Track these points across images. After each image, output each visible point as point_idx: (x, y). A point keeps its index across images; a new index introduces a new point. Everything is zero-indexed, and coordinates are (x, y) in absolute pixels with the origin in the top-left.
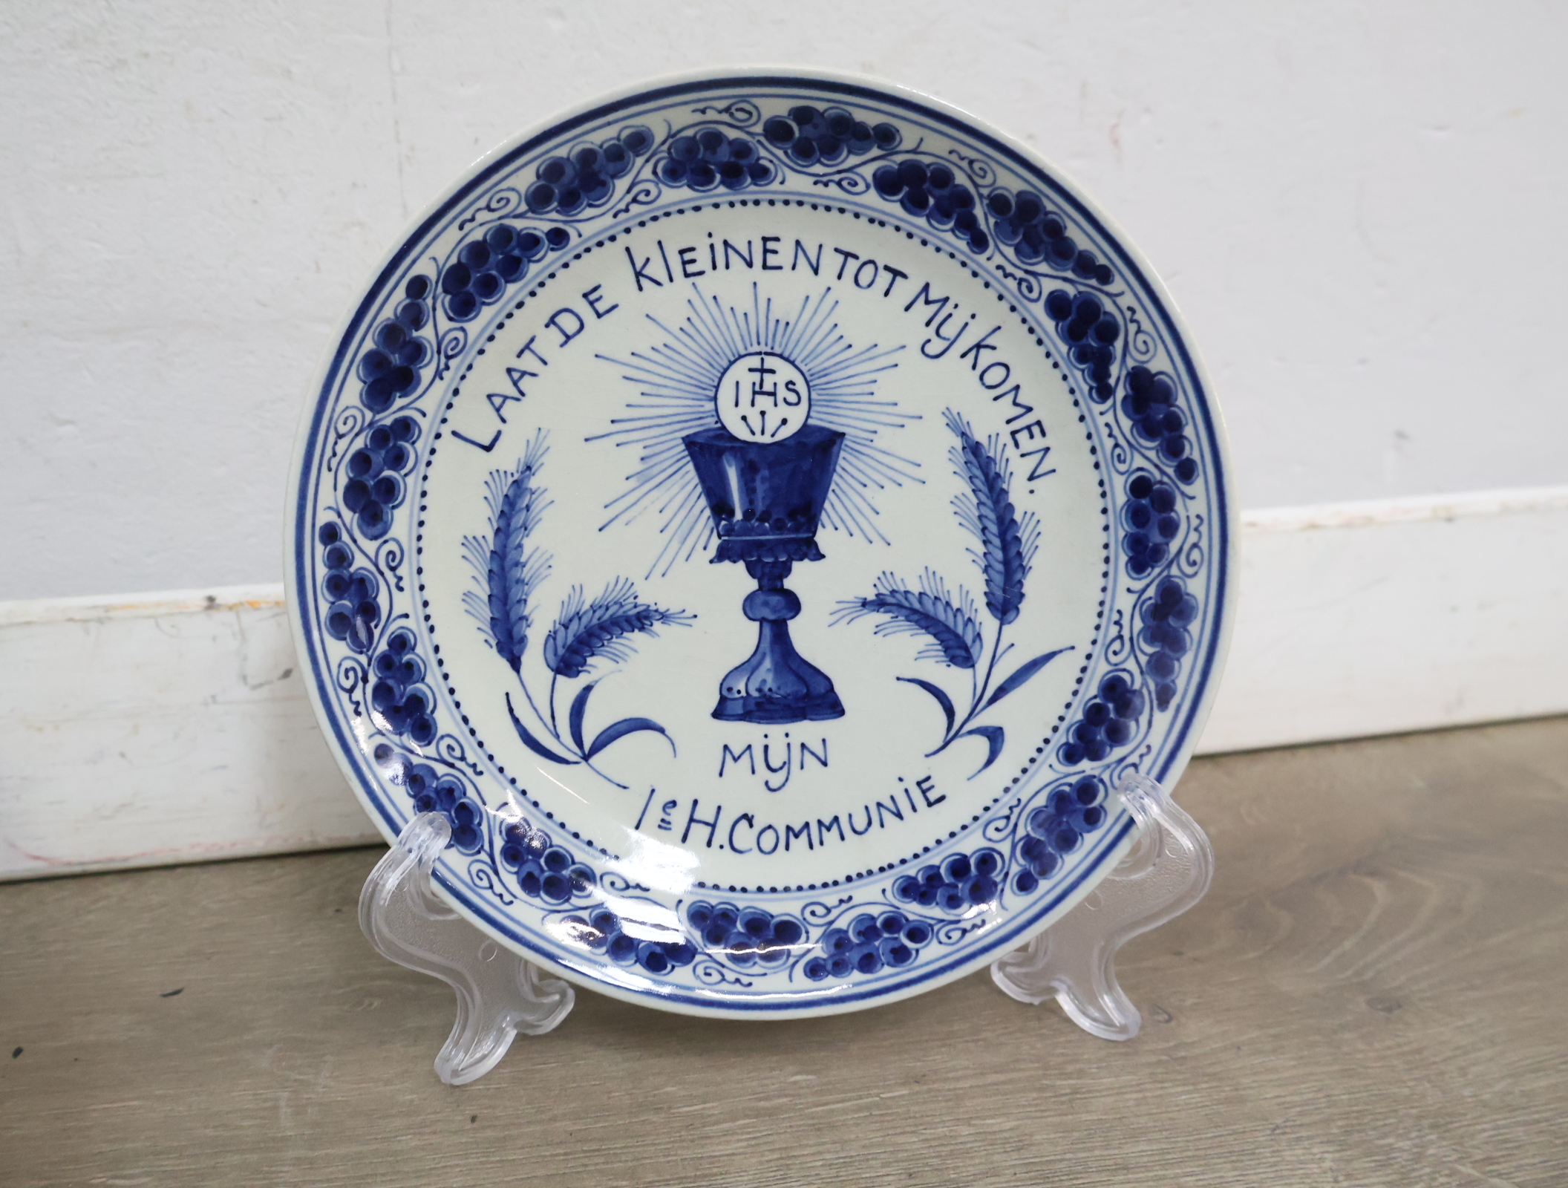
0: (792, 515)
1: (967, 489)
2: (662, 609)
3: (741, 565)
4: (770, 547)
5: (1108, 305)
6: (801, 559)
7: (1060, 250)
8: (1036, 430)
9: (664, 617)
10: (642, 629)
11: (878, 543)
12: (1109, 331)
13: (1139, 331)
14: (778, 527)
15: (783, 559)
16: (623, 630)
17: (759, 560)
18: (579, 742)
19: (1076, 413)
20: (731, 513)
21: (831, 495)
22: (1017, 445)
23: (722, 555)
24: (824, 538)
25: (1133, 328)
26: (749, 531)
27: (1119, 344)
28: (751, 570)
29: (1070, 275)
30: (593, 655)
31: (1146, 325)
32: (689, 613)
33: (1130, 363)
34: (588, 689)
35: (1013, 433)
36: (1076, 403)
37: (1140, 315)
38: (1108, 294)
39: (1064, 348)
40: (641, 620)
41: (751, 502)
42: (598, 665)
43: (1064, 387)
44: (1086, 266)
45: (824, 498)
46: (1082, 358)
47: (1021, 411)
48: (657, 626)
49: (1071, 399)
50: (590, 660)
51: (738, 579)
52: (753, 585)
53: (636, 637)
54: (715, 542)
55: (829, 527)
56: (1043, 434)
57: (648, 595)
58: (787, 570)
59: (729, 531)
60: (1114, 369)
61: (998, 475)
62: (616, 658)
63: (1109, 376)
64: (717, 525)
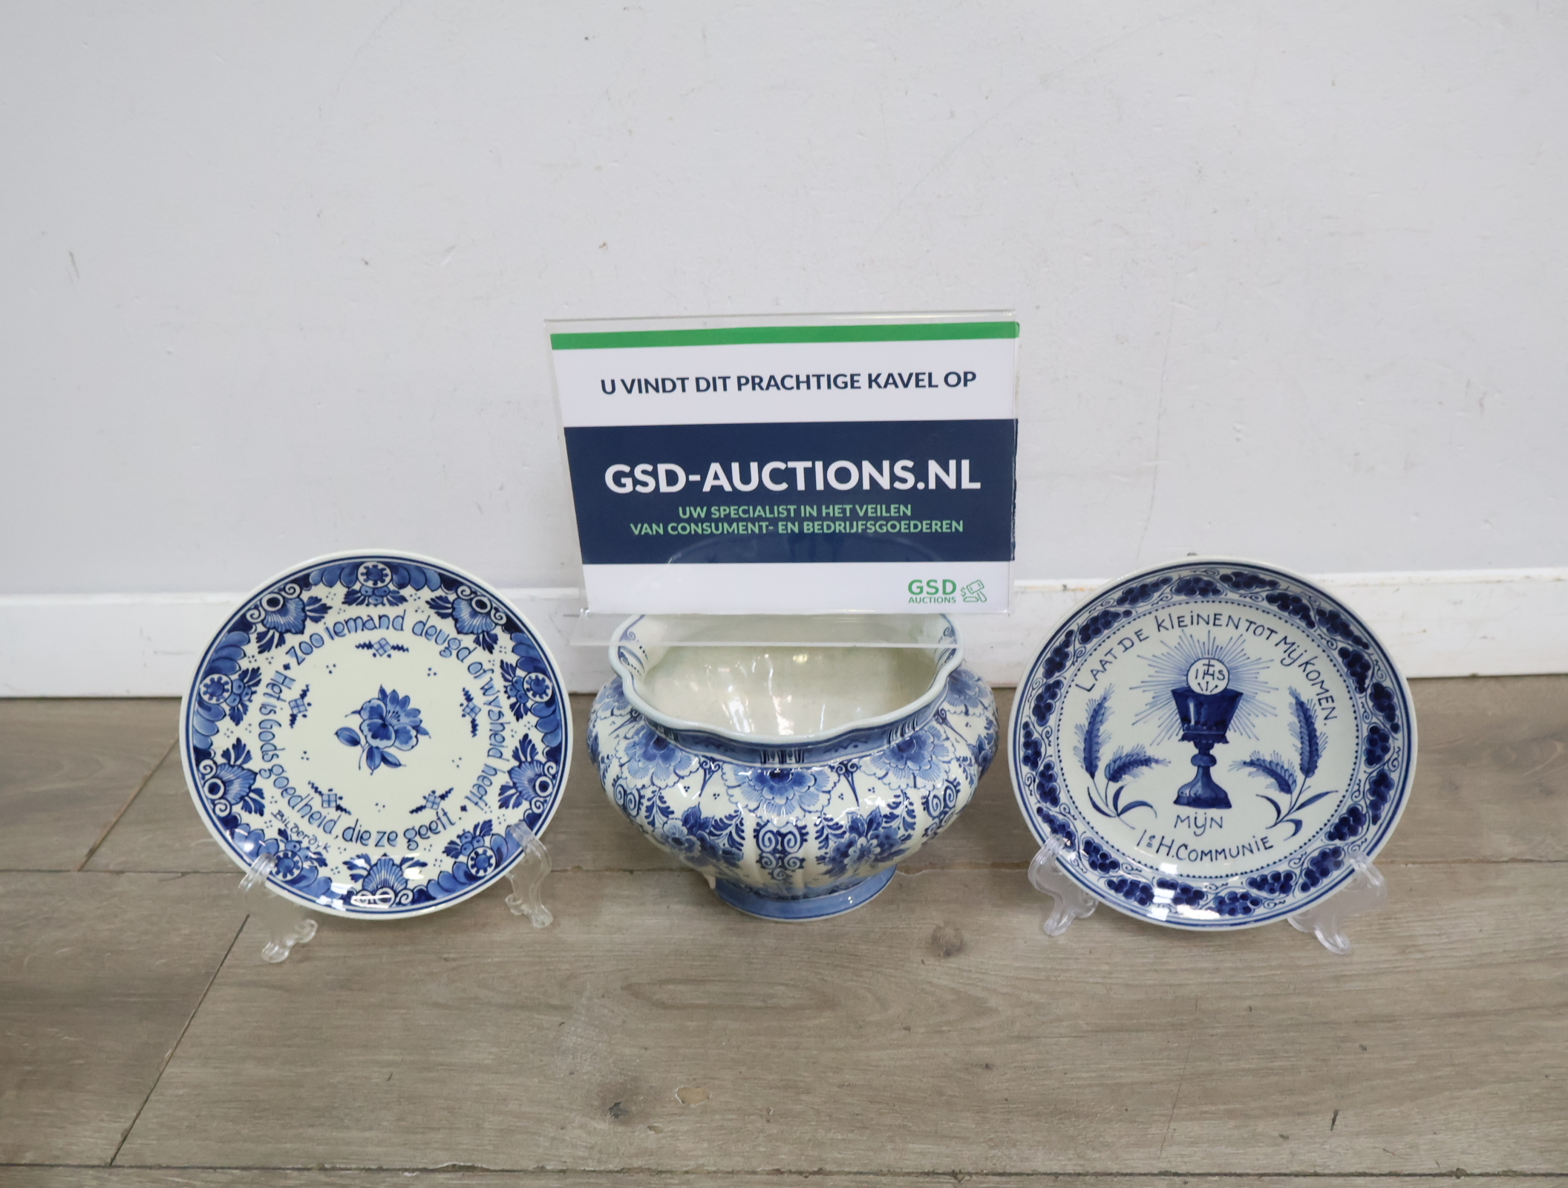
0: (1216, 724)
1: (1296, 720)
2: (1156, 758)
3: (1192, 743)
4: (1206, 737)
5: (1366, 657)
6: (1219, 742)
7: (1347, 633)
8: (1330, 700)
9: (1157, 761)
10: (1147, 765)
11: (1254, 740)
12: (1366, 667)
13: (1379, 669)
14: (1208, 729)
15: (1210, 742)
16: (1138, 765)
17: (1200, 741)
18: (1116, 807)
19: (1348, 696)
20: (1190, 722)
21: (1234, 718)
22: (1320, 704)
23: (1184, 738)
24: (1229, 735)
25: (1376, 668)
26: (1198, 730)
27: (1370, 673)
28: (1196, 745)
29: (1350, 642)
30: (1125, 774)
31: (1382, 667)
32: (1167, 760)
33: (1374, 681)
34: (1121, 788)
35: (1319, 700)
36: (1349, 692)
37: (1380, 663)
38: (1367, 653)
39: (1345, 670)
40: (1147, 762)
41: (1199, 718)
42: (1126, 779)
43: (1344, 685)
44: (1357, 641)
45: (1231, 718)
46: (1353, 674)
47: (1323, 691)
48: (1153, 765)
49: (1346, 690)
50: (1123, 776)
51: (1190, 749)
52: (1196, 751)
53: (1144, 769)
54: (1182, 733)
55: (1232, 730)
56: (1333, 701)
57: (1151, 752)
58: (1212, 747)
59: (1188, 728)
60: (1367, 682)
61: (1310, 716)
62: (1135, 776)
63: (1364, 683)
64: (1183, 725)
